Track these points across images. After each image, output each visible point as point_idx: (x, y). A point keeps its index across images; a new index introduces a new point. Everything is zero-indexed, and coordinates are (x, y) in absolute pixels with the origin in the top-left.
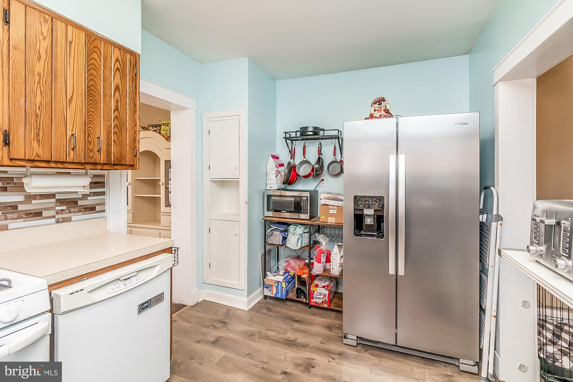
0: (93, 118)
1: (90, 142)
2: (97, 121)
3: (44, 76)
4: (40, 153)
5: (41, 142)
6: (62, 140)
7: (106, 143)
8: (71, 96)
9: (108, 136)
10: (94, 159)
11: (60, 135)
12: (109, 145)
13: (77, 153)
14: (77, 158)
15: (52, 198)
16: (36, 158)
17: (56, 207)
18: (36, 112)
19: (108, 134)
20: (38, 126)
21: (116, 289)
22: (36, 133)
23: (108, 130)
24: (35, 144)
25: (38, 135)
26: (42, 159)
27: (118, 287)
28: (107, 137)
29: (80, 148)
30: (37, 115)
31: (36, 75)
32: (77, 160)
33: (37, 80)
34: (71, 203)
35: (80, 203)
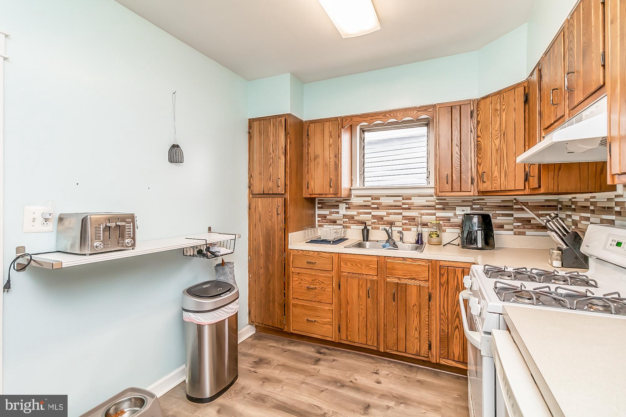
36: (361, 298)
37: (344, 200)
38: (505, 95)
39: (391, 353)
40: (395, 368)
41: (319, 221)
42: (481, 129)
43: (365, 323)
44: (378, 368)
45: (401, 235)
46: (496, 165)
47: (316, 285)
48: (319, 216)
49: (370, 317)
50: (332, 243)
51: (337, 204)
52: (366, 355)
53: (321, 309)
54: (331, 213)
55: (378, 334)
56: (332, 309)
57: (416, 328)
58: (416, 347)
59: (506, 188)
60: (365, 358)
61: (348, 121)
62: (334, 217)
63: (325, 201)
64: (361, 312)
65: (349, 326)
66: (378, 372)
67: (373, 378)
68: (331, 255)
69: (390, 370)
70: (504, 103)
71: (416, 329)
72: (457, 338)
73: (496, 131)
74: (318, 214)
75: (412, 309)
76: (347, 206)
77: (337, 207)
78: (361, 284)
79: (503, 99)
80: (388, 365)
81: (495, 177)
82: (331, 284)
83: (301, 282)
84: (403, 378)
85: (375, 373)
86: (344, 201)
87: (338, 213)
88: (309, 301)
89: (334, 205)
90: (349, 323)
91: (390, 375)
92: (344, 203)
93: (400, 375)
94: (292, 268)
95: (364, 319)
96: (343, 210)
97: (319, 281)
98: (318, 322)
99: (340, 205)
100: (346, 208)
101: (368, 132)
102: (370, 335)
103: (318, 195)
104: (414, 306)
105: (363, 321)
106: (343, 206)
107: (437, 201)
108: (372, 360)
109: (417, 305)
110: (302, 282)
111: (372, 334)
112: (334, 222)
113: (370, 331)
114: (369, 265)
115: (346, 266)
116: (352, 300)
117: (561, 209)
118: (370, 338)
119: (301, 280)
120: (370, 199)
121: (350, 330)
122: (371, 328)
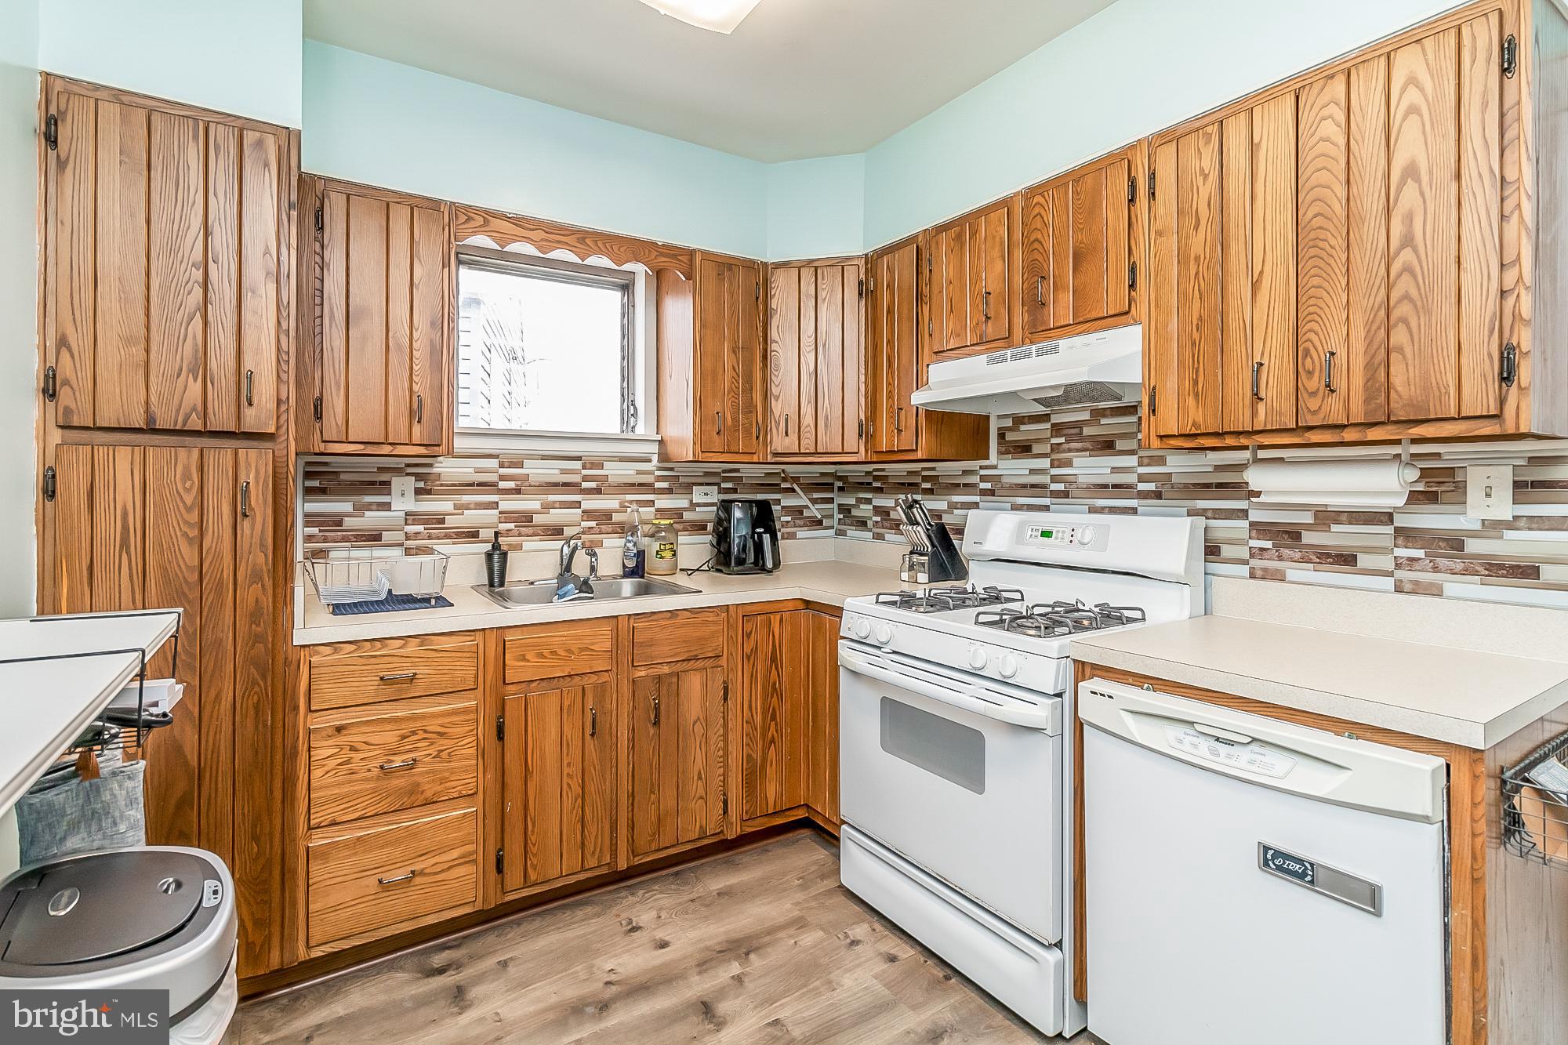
0: (1321, 303)
1: (1311, 369)
2: (1332, 308)
3: (1205, 258)
4: (1200, 419)
5: (1200, 394)
6: (1240, 383)
7: (1365, 363)
8: (1260, 272)
9: (1372, 341)
10: (1321, 415)
11: (1236, 372)
12: (1376, 365)
13: (1275, 406)
14: (1274, 419)
15: (1380, 523)
16: (1194, 431)
17: (1395, 549)
18: (1192, 337)
19: (1373, 332)
20: (1196, 366)
21: (1187, 747)
22: (1193, 379)
23: (1370, 320)
24: (1191, 401)
25: (1196, 382)
26: (1203, 431)
27: (1195, 746)
28: (1367, 342)
29: (1281, 393)
30: (1194, 344)
31: (1192, 262)
32: (1275, 424)
33: (1193, 273)
34: (1440, 544)
35: (1472, 546)
36: (568, 744)
37: (408, 465)
38: (826, 272)
39: (645, 863)
40: (655, 895)
41: (309, 538)
42: (778, 327)
43: (580, 809)
44: (624, 915)
45: (593, 560)
46: (809, 402)
47: (416, 749)
48: (311, 519)
49: (591, 787)
50: (433, 602)
51: (384, 477)
52: (564, 905)
53: (433, 824)
54: (360, 509)
55: (614, 828)
56: (475, 809)
57: (700, 773)
58: (700, 819)
59: (826, 449)
60: (569, 913)
61: (472, 224)
62: (372, 519)
63: (333, 467)
64: (568, 784)
65: (533, 839)
66: (634, 924)
67: (643, 945)
68: (473, 638)
69: (651, 905)
70: (824, 287)
71: (700, 778)
72: (771, 765)
73: (809, 337)
74: (306, 515)
75: (692, 733)
76: (421, 484)
77: (385, 487)
78: (570, 706)
79: (823, 279)
80: (636, 899)
81: (806, 427)
82: (472, 731)
83: (351, 758)
84: (692, 906)
85: (631, 930)
86: (410, 470)
87: (387, 506)
88: (385, 813)
89: (373, 483)
90: (533, 831)
91: (664, 915)
92: (408, 474)
93: (680, 904)
94: (306, 717)
95: (576, 802)
96: (403, 500)
97: (426, 735)
98: (422, 873)
99: (397, 482)
100: (418, 492)
101: (470, 268)
102: (593, 841)
103: (361, 447)
104: (695, 723)
105: (574, 807)
106: (404, 485)
107: (657, 473)
108: (591, 908)
109: (702, 720)
110: (357, 756)
111: (597, 835)
112: (373, 537)
113: (592, 829)
114: (592, 647)
115: (522, 664)
116: (542, 757)
117: (841, 489)
118: (592, 849)
119: (353, 749)
120: (493, 463)
121: (535, 850)
122: (595, 819)
